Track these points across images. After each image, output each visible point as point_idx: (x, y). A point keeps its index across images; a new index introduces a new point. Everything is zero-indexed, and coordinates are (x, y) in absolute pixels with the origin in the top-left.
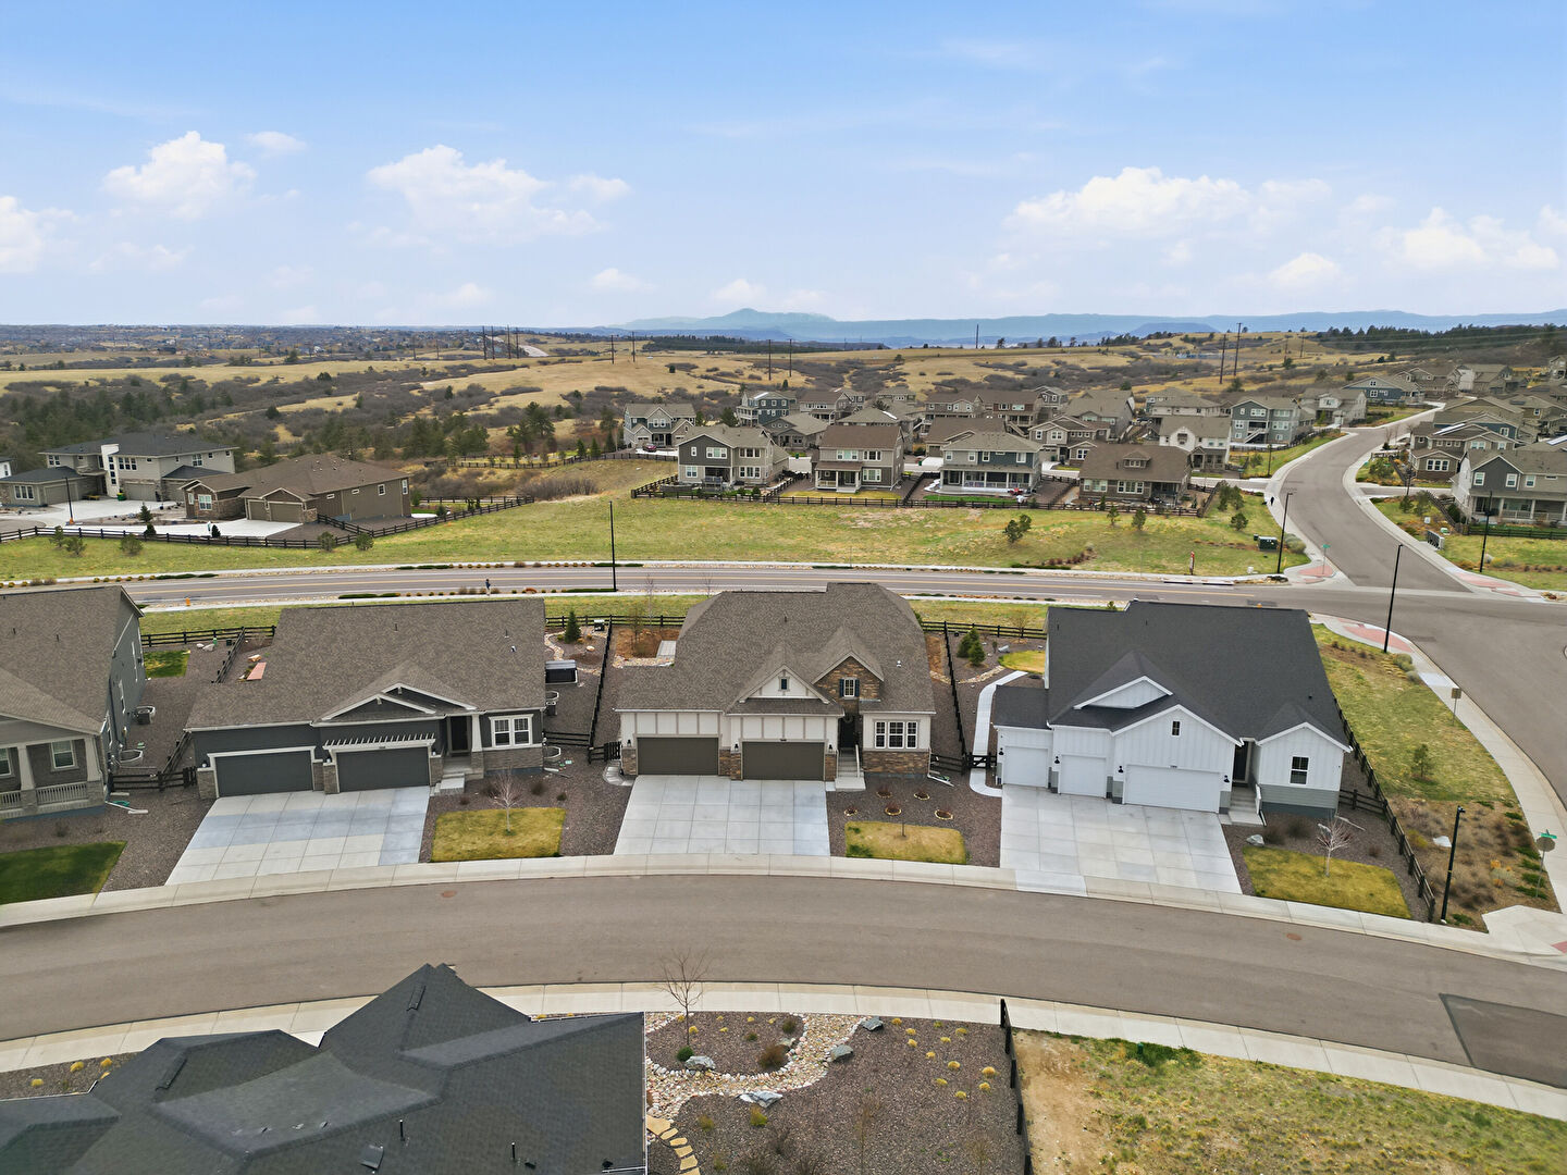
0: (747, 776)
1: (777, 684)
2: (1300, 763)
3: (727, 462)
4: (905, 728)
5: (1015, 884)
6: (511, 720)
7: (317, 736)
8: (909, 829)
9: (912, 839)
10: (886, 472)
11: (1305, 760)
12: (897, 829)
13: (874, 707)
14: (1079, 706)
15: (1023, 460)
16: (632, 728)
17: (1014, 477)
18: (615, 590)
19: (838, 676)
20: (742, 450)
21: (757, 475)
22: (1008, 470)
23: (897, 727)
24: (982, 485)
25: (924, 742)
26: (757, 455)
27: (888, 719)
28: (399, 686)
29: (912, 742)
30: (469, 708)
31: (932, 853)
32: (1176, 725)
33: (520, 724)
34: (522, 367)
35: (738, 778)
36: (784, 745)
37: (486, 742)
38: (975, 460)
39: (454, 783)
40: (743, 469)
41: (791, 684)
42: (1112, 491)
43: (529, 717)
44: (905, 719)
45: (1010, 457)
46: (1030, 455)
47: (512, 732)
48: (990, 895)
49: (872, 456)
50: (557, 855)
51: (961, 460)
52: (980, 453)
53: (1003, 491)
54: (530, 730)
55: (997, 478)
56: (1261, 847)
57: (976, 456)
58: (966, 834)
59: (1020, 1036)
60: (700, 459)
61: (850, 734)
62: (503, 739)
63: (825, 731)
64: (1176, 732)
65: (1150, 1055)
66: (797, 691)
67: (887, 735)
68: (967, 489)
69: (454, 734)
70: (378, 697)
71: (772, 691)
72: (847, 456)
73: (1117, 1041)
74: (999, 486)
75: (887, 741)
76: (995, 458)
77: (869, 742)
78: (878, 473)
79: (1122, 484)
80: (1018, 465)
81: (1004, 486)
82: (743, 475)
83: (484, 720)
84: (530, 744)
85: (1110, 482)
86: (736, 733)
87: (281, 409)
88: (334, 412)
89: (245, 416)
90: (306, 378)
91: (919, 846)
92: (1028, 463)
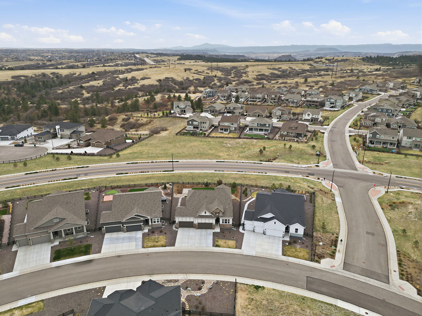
0: (199, 228)
1: (204, 213)
2: (297, 230)
3: (198, 125)
4: (227, 220)
5: (243, 253)
6: (156, 219)
7: (123, 223)
8: (227, 241)
9: (227, 243)
10: (235, 128)
11: (297, 229)
12: (224, 241)
13: (222, 217)
14: (259, 217)
15: (268, 126)
16: (178, 220)
17: (266, 130)
18: (173, 171)
19: (215, 211)
20: (202, 122)
22: (264, 128)
23: (226, 220)
24: (258, 131)
25: (231, 223)
26: (205, 124)
27: (224, 218)
28: (136, 214)
29: (229, 223)
30: (149, 217)
31: (230, 246)
32: (275, 222)
33: (158, 219)
34: (145, 69)
35: (197, 229)
36: (205, 223)
37: (152, 223)
38: (256, 125)
39: (146, 231)
40: (202, 127)
41: (207, 213)
42: (287, 134)
43: (159, 218)
44: (228, 218)
45: (265, 125)
46: (269, 125)
47: (156, 221)
48: (239, 256)
49: (232, 124)
50: (165, 247)
51: (253, 125)
52: (258, 124)
53: (262, 133)
54: (159, 220)
55: (261, 130)
56: (287, 245)
57: (257, 124)
58: (237, 242)
59: (238, 284)
60: (192, 125)
61: (217, 221)
62: (155, 222)
63: (213, 221)
64: (275, 223)
65: (257, 287)
66: (208, 214)
67: (224, 221)
68: (255, 132)
69: (146, 222)
70: (133, 216)
71: (203, 214)
72: (226, 124)
73: (253, 285)
74: (262, 132)
75: (224, 222)
76: (261, 125)
77: (221, 222)
79: (290, 133)
80: (266, 127)
81: (263, 132)
83: (151, 219)
84: (159, 223)
85: (287, 132)
86: (197, 221)
87: (83, 85)
88: (97, 86)
89: (75, 87)
90: (88, 73)
91: (228, 245)
92: (269, 126)
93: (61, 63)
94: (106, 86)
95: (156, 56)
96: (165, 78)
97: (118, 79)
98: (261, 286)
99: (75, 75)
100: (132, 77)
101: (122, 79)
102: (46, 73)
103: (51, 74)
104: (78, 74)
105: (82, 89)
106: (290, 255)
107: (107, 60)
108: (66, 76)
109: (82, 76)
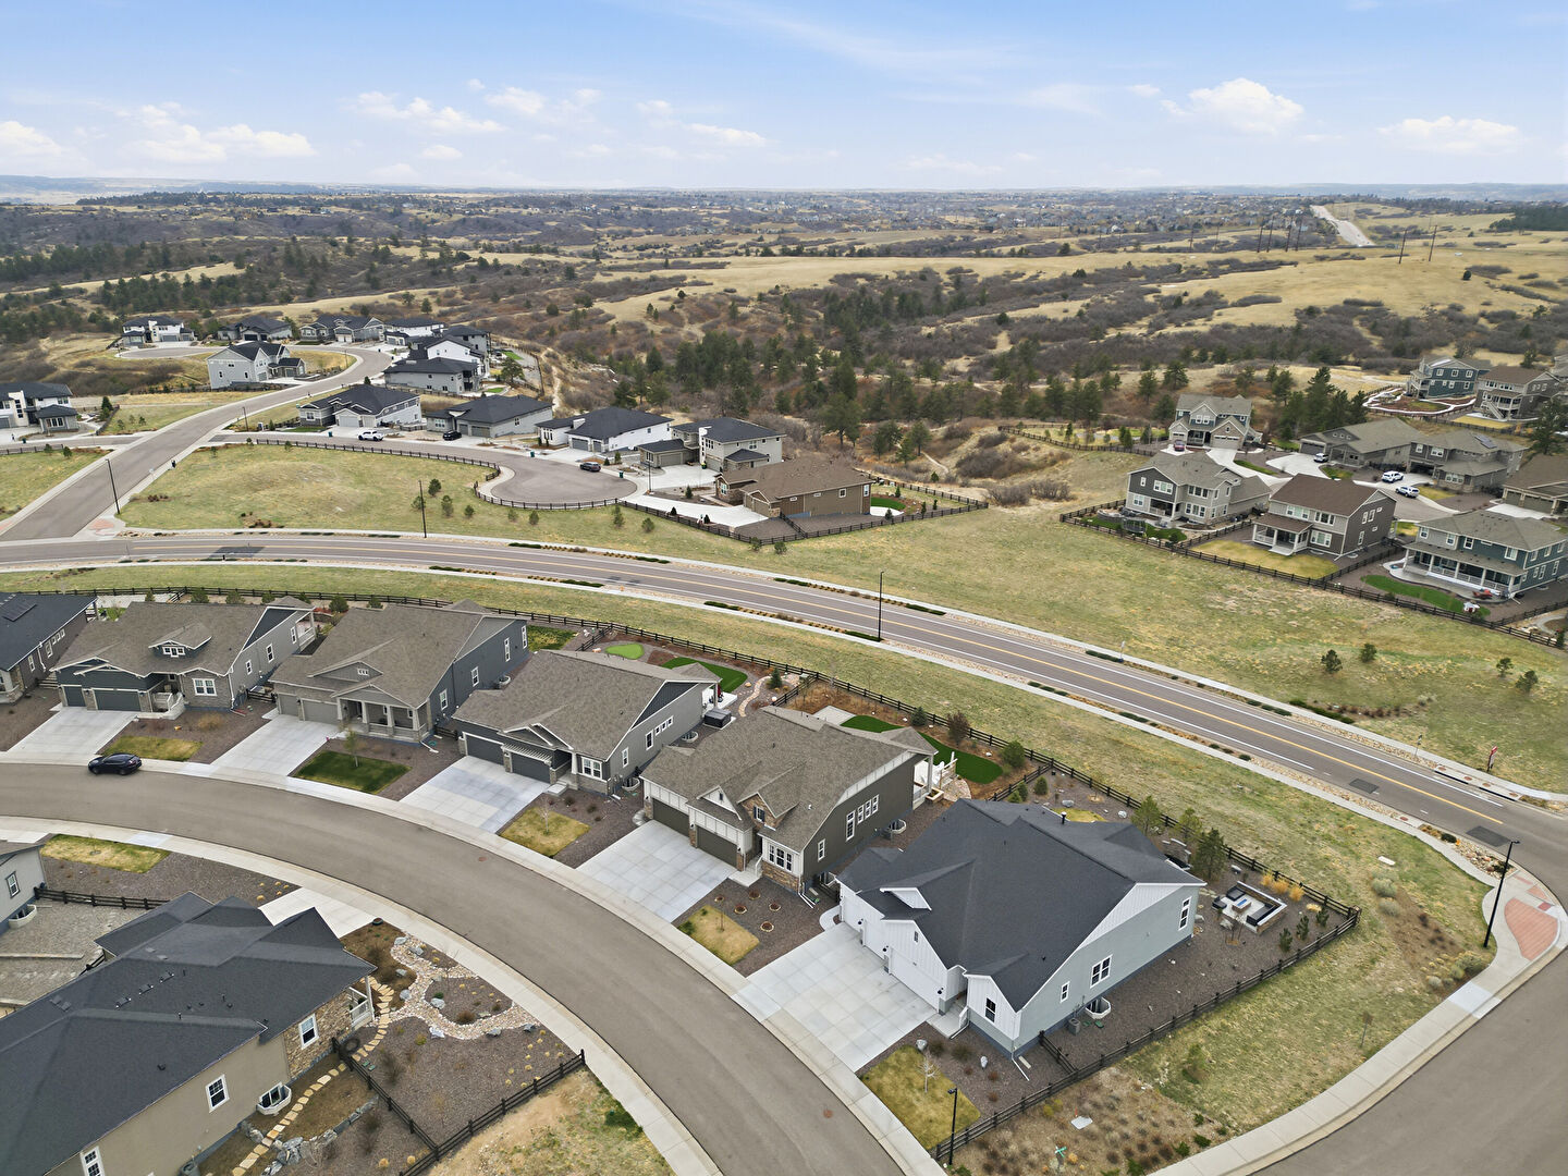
0: (699, 847)
1: (718, 795)
2: (991, 1006)
3: (1172, 498)
4: (785, 856)
5: (735, 992)
6: (592, 761)
8: (731, 926)
9: (725, 934)
10: (1336, 538)
13: (770, 834)
14: (882, 890)
15: (1513, 557)
17: (1493, 576)
18: (879, 640)
19: (752, 804)
20: (1192, 488)
21: (1202, 514)
22: (1485, 565)
23: (781, 853)
24: (1452, 576)
25: (798, 868)
26: (1205, 495)
27: (777, 845)
28: (538, 724)
29: (789, 867)
30: (570, 747)
31: (724, 950)
33: (597, 765)
34: (1291, 264)
35: (692, 844)
36: (715, 835)
37: (580, 770)
38: (1454, 545)
39: (557, 789)
40: (1189, 506)
41: (725, 798)
43: (601, 763)
44: (787, 849)
45: (1499, 550)
46: (1521, 554)
47: (592, 769)
48: (711, 992)
49: (1324, 519)
50: (551, 857)
51: (1437, 542)
52: (1461, 539)
54: (601, 771)
55: (1471, 572)
56: (919, 1052)
57: (1456, 540)
58: (759, 947)
59: (584, 1072)
60: (1147, 491)
61: (757, 849)
62: (588, 771)
63: (740, 840)
66: (727, 805)
67: (776, 856)
68: (1434, 575)
70: (527, 728)
71: (714, 799)
72: (1298, 513)
74: (1472, 581)
75: (775, 860)
76: (1480, 549)
77: (765, 855)
78: (1328, 538)
80: (1504, 561)
81: (1476, 582)
82: (1188, 511)
83: (578, 757)
84: (601, 779)
86: (697, 819)
87: (1010, 314)
88: (1054, 321)
89: (981, 321)
90: (1064, 274)
91: (722, 941)
92: (1518, 563)
93: (1020, 236)
94: (1086, 322)
95: (1401, 210)
96: (1346, 302)
97: (1150, 298)
98: (639, 1123)
99: (1020, 280)
100: (1208, 294)
101: (1163, 300)
102: (935, 270)
103: (949, 273)
104: (1029, 274)
105: (1000, 328)
106: (887, 1090)
107: (1181, 228)
108: (989, 281)
109: (1038, 284)
